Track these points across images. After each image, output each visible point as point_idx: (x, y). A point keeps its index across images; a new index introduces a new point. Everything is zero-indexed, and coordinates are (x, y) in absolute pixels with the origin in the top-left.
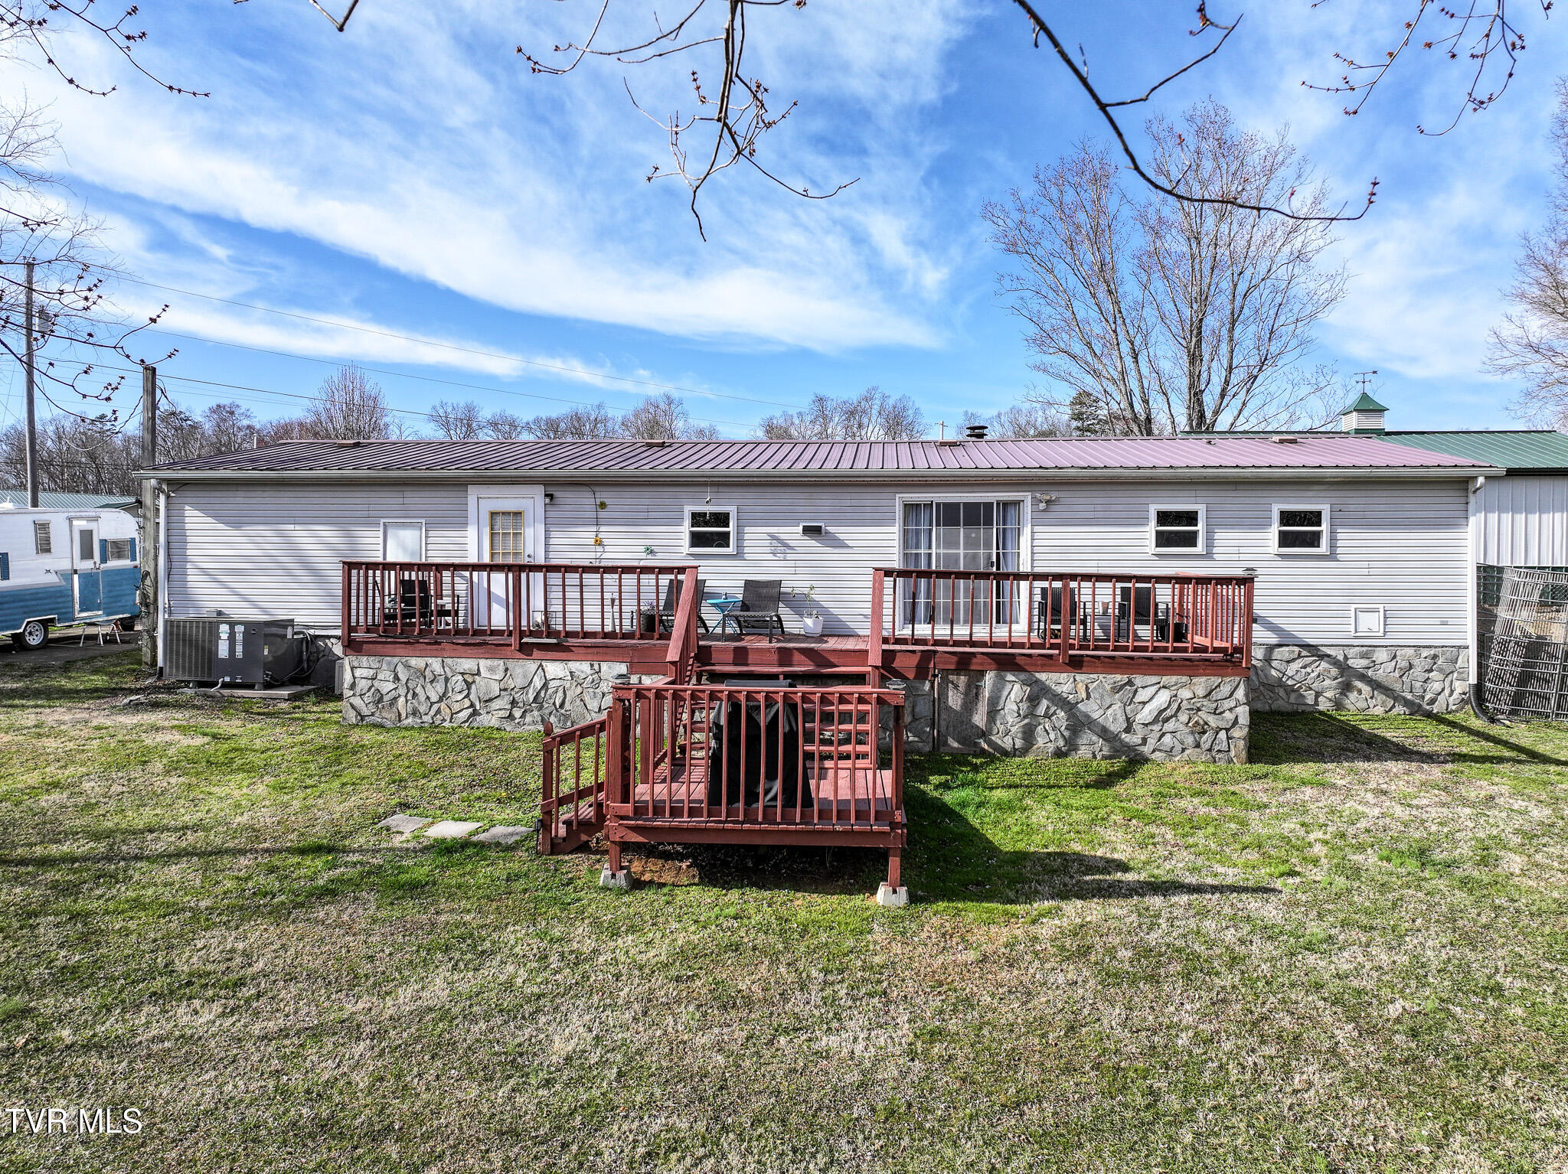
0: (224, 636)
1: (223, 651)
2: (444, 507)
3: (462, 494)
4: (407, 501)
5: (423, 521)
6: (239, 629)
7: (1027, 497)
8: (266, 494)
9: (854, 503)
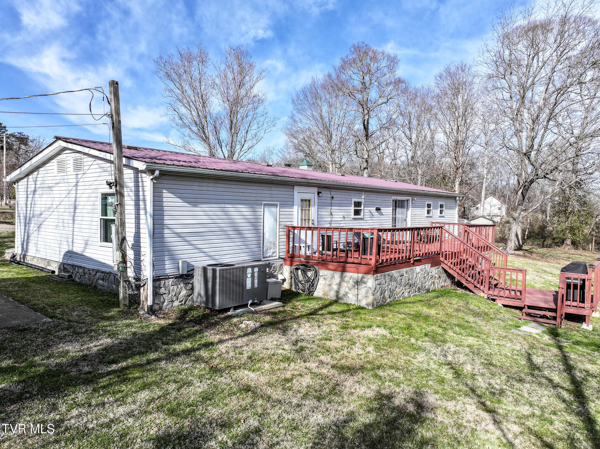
0: (249, 275)
1: (249, 286)
2: (286, 196)
3: (292, 190)
4: (272, 192)
5: (278, 203)
6: (256, 270)
7: (410, 198)
8: (210, 185)
9: (384, 199)
